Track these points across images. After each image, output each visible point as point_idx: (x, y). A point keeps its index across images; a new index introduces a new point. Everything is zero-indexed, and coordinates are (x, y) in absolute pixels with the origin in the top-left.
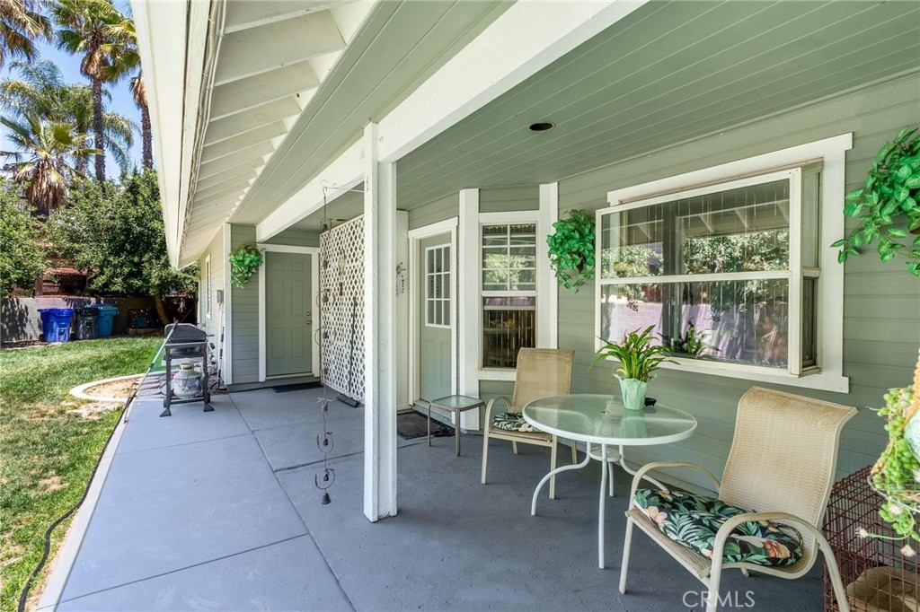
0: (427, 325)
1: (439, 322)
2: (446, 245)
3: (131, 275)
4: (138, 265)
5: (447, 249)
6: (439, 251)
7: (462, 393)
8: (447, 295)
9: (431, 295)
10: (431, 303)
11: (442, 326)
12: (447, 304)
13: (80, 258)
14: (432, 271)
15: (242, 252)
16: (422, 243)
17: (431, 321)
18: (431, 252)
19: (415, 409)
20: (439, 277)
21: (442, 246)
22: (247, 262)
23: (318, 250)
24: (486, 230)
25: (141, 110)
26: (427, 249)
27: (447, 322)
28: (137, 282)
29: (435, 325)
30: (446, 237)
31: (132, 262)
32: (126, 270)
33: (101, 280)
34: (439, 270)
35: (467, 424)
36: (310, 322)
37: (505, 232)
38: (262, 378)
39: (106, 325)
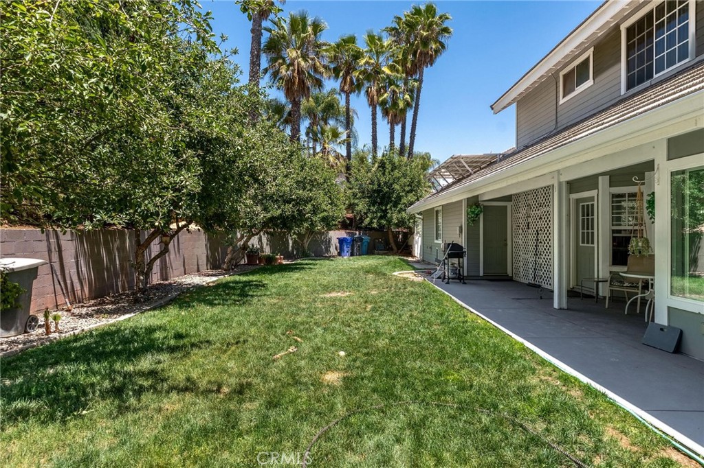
0: (581, 245)
1: (588, 243)
2: (592, 203)
3: (381, 218)
4: (385, 212)
5: (593, 205)
6: (588, 205)
7: (601, 277)
8: (593, 229)
9: (583, 229)
10: (583, 233)
11: (590, 245)
12: (593, 233)
13: (357, 208)
14: (583, 216)
15: (474, 207)
16: (578, 201)
17: (583, 242)
18: (583, 206)
19: (574, 290)
20: (588, 219)
21: (590, 203)
22: (476, 212)
23: (511, 203)
24: (614, 196)
25: (371, 108)
26: (581, 204)
27: (593, 243)
28: (384, 222)
29: (585, 245)
30: (592, 199)
31: (382, 210)
32: (379, 215)
33: (367, 221)
34: (588, 215)
35: (603, 292)
36: (506, 245)
37: (625, 197)
38: (481, 274)
39: (365, 248)
